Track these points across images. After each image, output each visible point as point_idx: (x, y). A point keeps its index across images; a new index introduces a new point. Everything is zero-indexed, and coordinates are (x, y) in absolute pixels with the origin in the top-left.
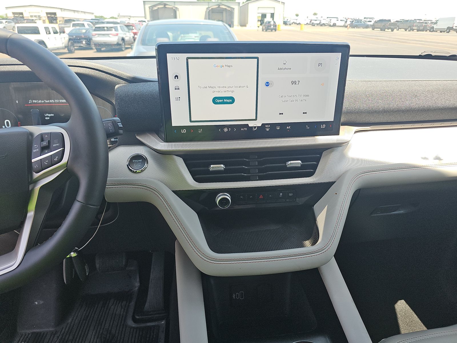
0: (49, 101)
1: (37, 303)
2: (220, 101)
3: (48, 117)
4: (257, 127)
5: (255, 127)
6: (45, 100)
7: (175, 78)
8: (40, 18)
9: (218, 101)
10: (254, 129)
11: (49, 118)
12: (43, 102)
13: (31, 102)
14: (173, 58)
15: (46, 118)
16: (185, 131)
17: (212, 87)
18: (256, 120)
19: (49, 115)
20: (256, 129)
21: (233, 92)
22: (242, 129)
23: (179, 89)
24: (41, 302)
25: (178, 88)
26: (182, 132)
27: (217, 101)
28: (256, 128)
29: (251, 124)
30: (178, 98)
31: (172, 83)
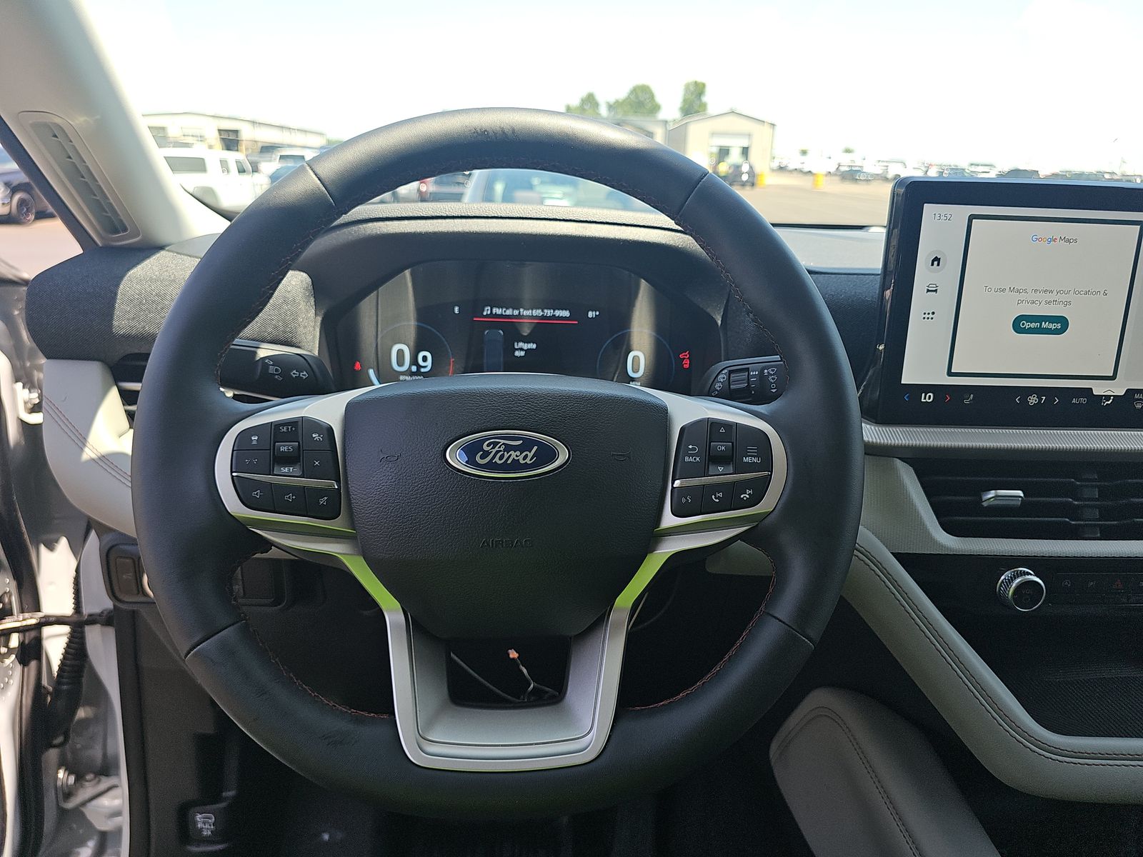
0: (531, 311)
1: (326, 837)
2: (1033, 325)
3: (521, 349)
4: (1112, 398)
5: (1108, 398)
6: (522, 310)
7: (932, 265)
8: (202, 138)
9: (1027, 325)
10: (1104, 403)
11: (522, 353)
12: (516, 312)
13: (489, 312)
14: (937, 216)
15: (517, 354)
16: (929, 398)
17: (1018, 291)
18: (1113, 378)
19: (526, 346)
20: (1109, 402)
21: (1068, 303)
22: (1074, 401)
23: (936, 291)
24: (339, 835)
25: (934, 289)
26: (923, 400)
27: (1023, 324)
28: (1111, 401)
29: (1099, 389)
30: (929, 314)
31: (923, 274)
